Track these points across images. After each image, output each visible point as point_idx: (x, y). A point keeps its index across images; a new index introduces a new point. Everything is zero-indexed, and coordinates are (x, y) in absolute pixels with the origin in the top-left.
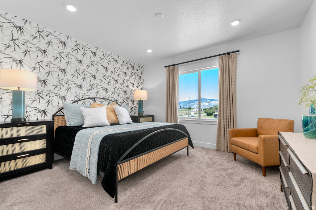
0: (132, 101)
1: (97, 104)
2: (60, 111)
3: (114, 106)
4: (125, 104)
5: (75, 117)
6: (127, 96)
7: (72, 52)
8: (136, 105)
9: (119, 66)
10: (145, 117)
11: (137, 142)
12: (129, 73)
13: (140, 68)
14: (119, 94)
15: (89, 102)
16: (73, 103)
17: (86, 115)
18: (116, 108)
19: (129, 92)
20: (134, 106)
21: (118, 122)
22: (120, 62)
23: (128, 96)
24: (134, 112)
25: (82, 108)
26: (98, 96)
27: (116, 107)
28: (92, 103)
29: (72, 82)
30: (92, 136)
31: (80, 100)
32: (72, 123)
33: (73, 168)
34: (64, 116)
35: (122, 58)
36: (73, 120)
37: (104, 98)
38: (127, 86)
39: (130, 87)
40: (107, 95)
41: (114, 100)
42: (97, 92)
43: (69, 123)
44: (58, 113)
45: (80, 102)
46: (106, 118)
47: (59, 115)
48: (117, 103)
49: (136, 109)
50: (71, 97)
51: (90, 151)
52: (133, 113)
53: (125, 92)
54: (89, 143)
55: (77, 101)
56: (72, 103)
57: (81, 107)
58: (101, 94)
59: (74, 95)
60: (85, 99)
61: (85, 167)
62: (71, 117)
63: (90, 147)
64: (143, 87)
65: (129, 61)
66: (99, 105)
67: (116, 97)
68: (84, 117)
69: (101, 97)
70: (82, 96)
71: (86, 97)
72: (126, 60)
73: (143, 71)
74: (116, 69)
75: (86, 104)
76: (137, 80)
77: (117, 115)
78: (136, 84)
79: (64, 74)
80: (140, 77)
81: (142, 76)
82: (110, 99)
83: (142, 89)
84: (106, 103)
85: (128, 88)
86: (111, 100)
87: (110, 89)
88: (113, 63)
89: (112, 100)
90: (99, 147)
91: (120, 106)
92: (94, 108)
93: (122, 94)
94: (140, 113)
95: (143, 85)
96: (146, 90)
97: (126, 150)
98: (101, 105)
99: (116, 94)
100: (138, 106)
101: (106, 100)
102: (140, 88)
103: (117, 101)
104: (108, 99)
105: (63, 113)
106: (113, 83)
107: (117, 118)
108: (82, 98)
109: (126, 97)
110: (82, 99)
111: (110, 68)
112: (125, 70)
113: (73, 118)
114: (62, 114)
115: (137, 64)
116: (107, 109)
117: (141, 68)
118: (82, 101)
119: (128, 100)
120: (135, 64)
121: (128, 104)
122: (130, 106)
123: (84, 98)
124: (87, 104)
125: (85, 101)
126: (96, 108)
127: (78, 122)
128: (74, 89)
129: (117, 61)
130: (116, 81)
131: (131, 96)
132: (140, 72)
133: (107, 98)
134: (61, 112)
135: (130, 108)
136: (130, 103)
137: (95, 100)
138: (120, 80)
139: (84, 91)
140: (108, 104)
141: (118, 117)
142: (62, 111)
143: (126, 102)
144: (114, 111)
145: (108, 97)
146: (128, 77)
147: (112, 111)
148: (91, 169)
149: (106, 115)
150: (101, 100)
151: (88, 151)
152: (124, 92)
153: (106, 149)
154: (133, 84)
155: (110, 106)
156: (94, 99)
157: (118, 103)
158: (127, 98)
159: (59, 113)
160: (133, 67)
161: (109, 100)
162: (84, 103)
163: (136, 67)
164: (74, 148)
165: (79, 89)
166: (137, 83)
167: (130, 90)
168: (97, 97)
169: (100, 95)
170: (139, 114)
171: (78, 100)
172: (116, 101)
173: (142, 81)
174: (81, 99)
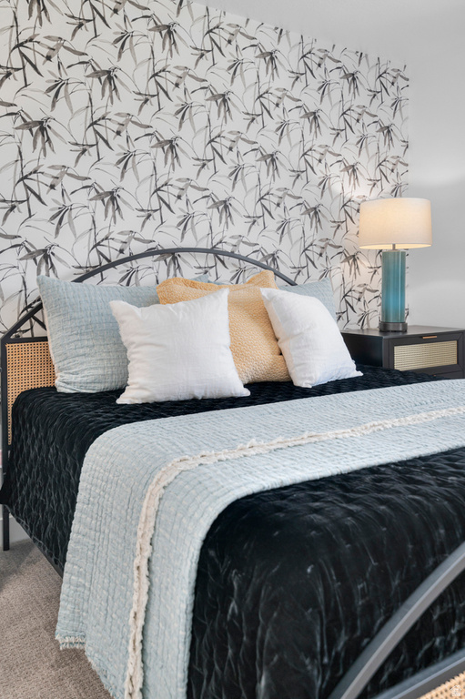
0: (347, 259)
1: (186, 283)
2: (30, 316)
3: (264, 292)
4: (315, 274)
5: (87, 350)
6: (322, 234)
7: (74, 35)
8: (368, 276)
9: (284, 79)
10: (419, 339)
11: (436, 565)
12: (331, 117)
13: (387, 80)
14: (283, 227)
15: (150, 273)
16: (80, 280)
17: (136, 339)
18: (272, 298)
19: (332, 211)
20: (356, 283)
21: (288, 374)
22: (289, 58)
23: (328, 229)
24: (359, 312)
25: (120, 307)
26: (189, 242)
27: (273, 292)
28: (163, 277)
29: (78, 178)
30: (158, 491)
31: (112, 265)
32: (79, 379)
33: (73, 640)
34: (45, 339)
35: (295, 38)
36: (82, 364)
37: (215, 252)
38: (323, 184)
39: (337, 188)
40: (228, 234)
41: (260, 256)
42: (185, 222)
43: (67, 377)
44: (23, 328)
45: (113, 275)
46: (229, 355)
47: (28, 335)
48: (277, 274)
49: (368, 296)
50: (74, 251)
51: (145, 580)
52: (354, 317)
53: (315, 212)
54: (141, 525)
55: (98, 270)
56: (76, 281)
57: (116, 298)
58: (202, 229)
59: (87, 241)
60: (132, 258)
61: (125, 668)
62: (73, 346)
63: (147, 554)
64: (403, 179)
65: (330, 49)
66: (192, 284)
67: (269, 243)
68: (125, 350)
69: (203, 245)
70: (119, 246)
71: (137, 248)
72: (317, 46)
73: (404, 94)
74: (269, 101)
75: (137, 284)
76: (373, 149)
77: (278, 335)
78: (368, 169)
79: (44, 144)
80: (387, 130)
81: (397, 121)
82: (244, 250)
83: (396, 192)
84: (226, 274)
85: (327, 191)
86: (246, 259)
87: (244, 202)
88: (254, 66)
89: (253, 257)
90: (194, 575)
91: (292, 284)
92: (169, 306)
93: (300, 223)
94: (391, 320)
95: (405, 168)
96: (418, 192)
97: (371, 633)
98: (202, 285)
99: (273, 225)
100: (377, 284)
101: (226, 258)
102: (388, 187)
103: (274, 260)
104: (231, 255)
105: (43, 325)
106: (255, 170)
107: (281, 354)
108: (121, 251)
109: (317, 237)
110: (122, 256)
111: (243, 99)
112: (312, 102)
113: (81, 351)
114: (38, 331)
115: (373, 61)
116: (234, 303)
117: (390, 80)
118: (121, 267)
119: (330, 251)
120: (364, 59)
121: (326, 273)
122: (337, 280)
123: (127, 254)
124: (142, 283)
125: (135, 266)
126: (181, 304)
127: (101, 372)
128: (85, 211)
129: (272, 59)
130: (272, 159)
131: (341, 232)
132: (389, 100)
133: (228, 249)
134: (36, 325)
135: (338, 295)
136: (340, 269)
137: (174, 259)
138: (290, 156)
139: (130, 220)
140: (236, 277)
141: (283, 346)
142: (38, 315)
143: (320, 262)
144: (264, 318)
145: (234, 242)
146: (326, 137)
147: (254, 317)
148: (151, 689)
149: (227, 341)
150: (202, 260)
151: (136, 572)
152: (308, 211)
153: (233, 605)
154: (353, 169)
155: (244, 293)
156: (171, 254)
157: (284, 270)
158: (323, 244)
159: (26, 326)
160: (352, 78)
161: (240, 258)
162: (127, 279)
163: (368, 79)
164: (75, 526)
165: (106, 211)
166: (374, 163)
167: (338, 204)
168: (185, 244)
169: (198, 236)
170: (384, 328)
171: (104, 263)
172: (269, 263)
173: (397, 149)
174: (114, 257)
